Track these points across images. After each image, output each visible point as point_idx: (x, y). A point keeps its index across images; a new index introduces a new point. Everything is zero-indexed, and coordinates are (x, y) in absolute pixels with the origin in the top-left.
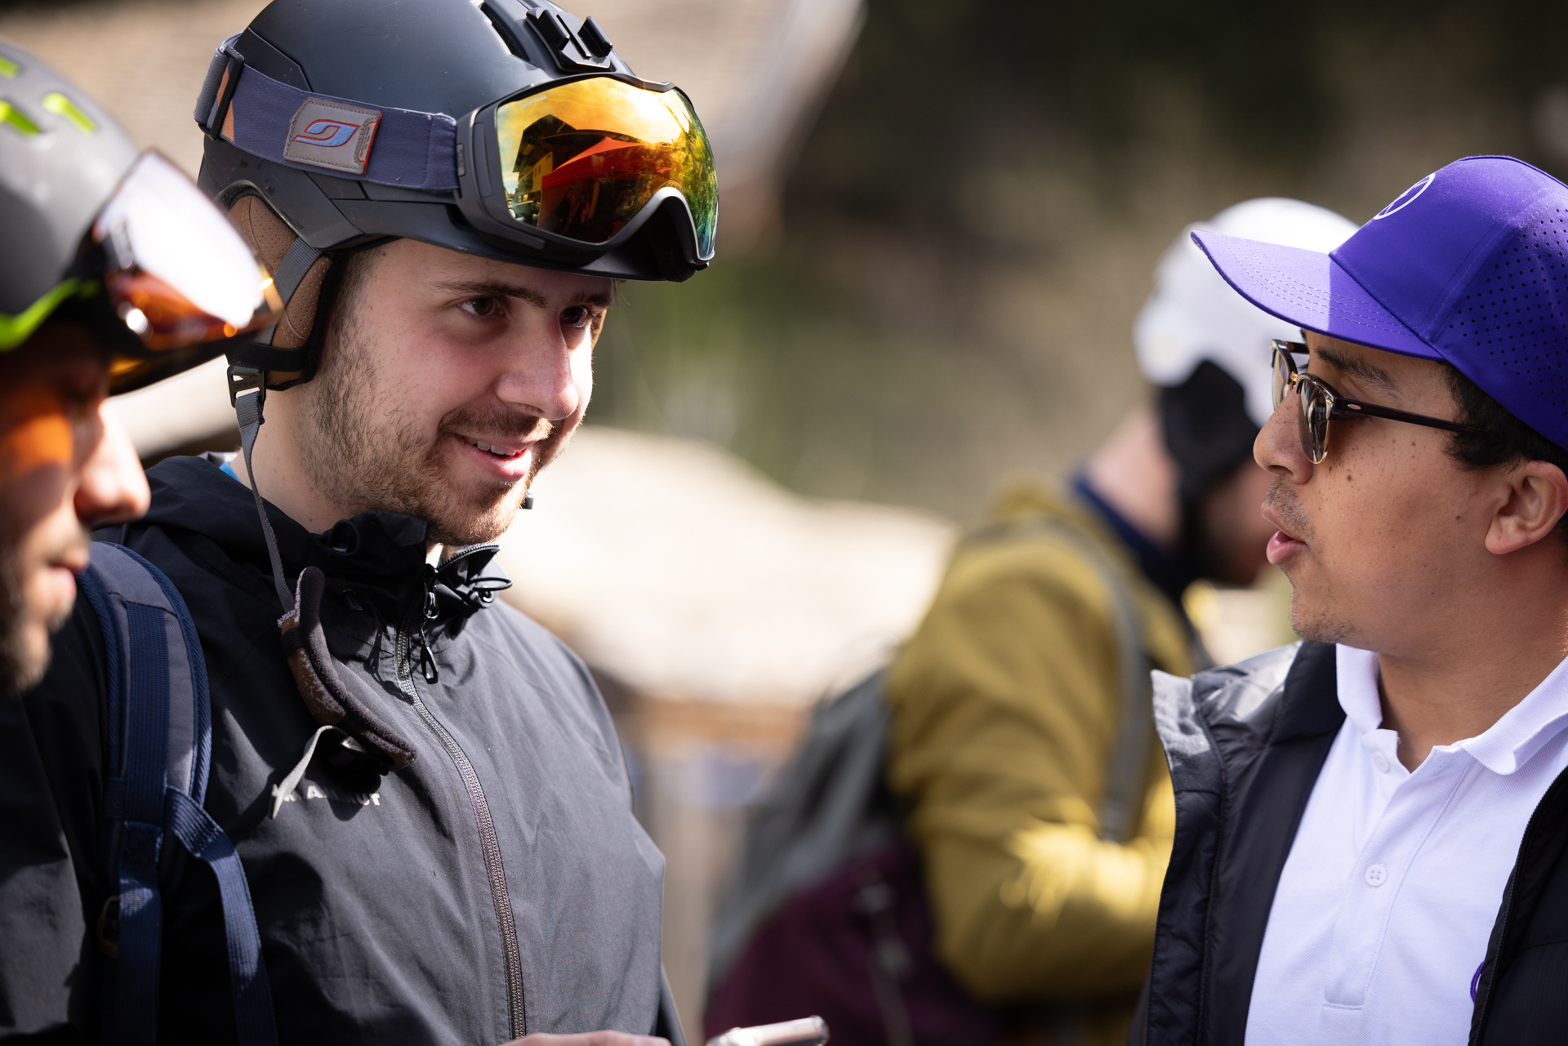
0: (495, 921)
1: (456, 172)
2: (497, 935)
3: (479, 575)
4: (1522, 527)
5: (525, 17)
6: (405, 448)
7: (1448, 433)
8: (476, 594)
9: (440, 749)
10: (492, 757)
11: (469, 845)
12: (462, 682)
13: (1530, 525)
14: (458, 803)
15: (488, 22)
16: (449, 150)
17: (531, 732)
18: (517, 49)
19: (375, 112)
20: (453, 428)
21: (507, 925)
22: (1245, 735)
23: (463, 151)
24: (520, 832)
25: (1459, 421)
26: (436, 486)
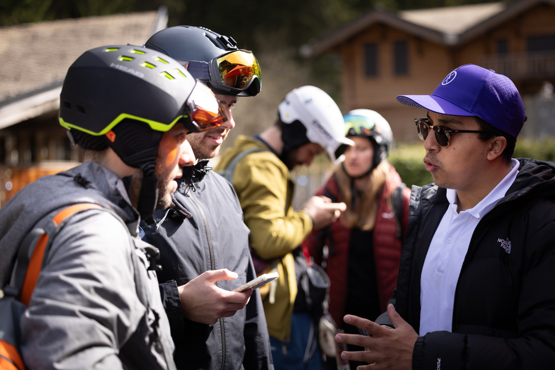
0: (208, 247)
1: (209, 75)
2: (208, 251)
3: (206, 166)
4: (495, 153)
5: (216, 37)
6: (196, 139)
7: (478, 133)
8: (205, 171)
9: (196, 207)
10: (209, 209)
11: (202, 230)
12: (202, 191)
13: (497, 152)
14: (199, 220)
15: (209, 39)
16: (207, 70)
17: (218, 202)
18: (217, 45)
19: (187, 62)
20: (207, 135)
21: (210, 249)
22: (428, 202)
23: (211, 70)
24: (215, 226)
25: (480, 130)
26: (203, 147)
